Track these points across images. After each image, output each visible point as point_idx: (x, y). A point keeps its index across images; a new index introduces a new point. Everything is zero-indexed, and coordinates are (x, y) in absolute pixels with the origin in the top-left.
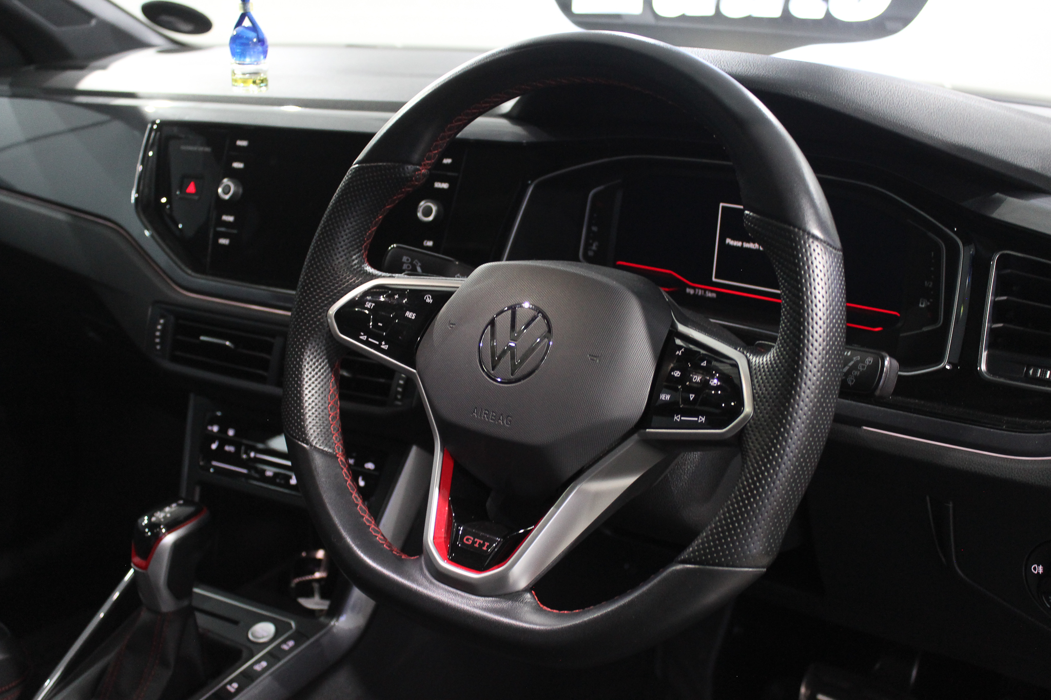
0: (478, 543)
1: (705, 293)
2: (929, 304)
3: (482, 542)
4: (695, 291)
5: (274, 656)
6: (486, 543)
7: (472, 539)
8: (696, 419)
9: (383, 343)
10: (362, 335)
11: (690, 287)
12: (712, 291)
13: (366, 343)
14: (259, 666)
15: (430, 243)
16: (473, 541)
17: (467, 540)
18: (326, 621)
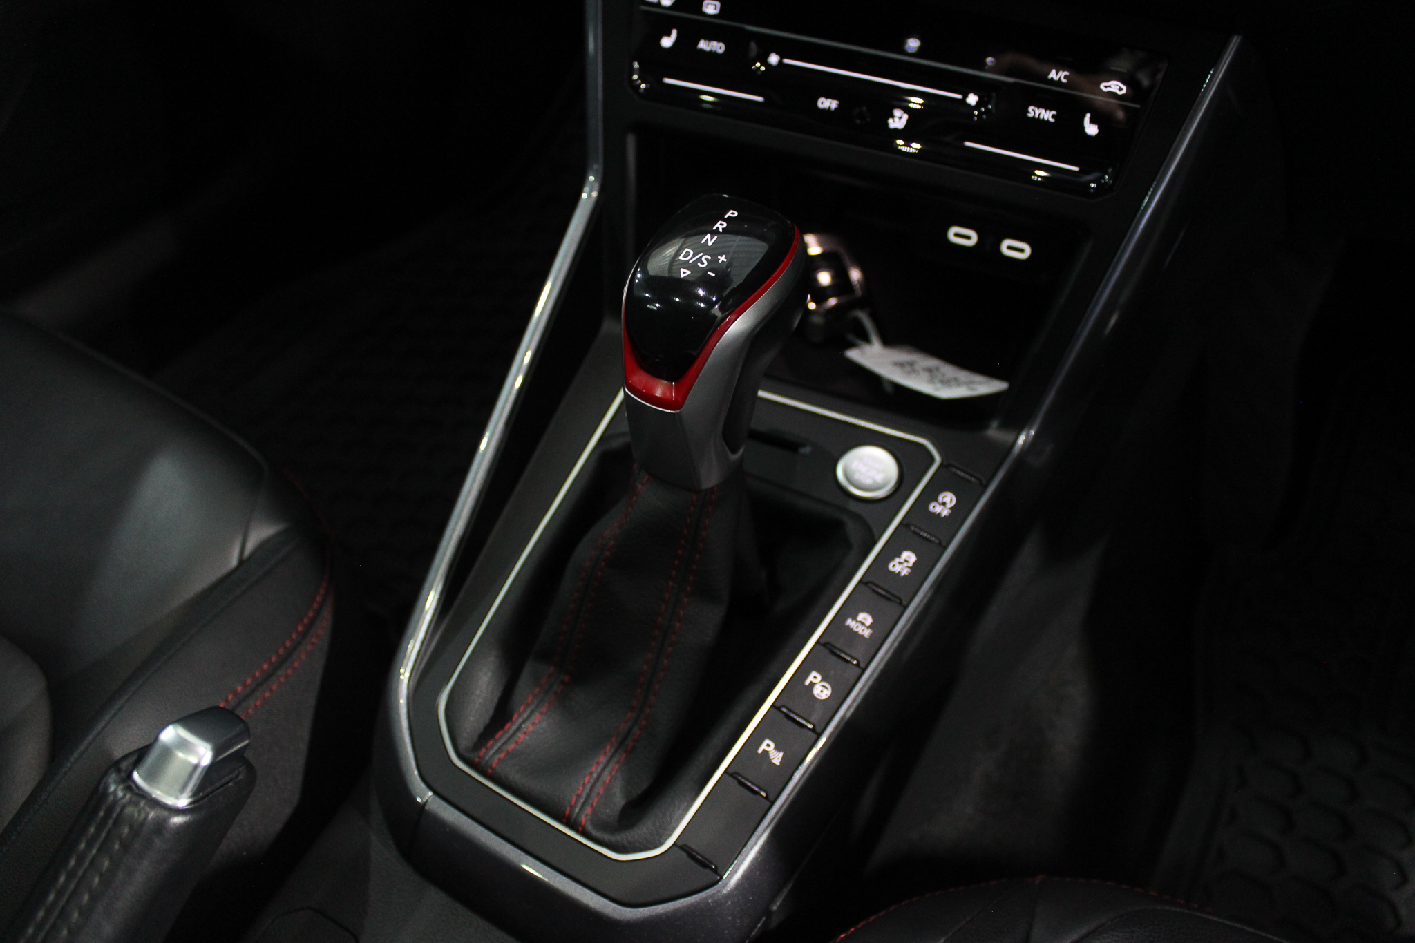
14: (900, 563)
18: (1008, 437)
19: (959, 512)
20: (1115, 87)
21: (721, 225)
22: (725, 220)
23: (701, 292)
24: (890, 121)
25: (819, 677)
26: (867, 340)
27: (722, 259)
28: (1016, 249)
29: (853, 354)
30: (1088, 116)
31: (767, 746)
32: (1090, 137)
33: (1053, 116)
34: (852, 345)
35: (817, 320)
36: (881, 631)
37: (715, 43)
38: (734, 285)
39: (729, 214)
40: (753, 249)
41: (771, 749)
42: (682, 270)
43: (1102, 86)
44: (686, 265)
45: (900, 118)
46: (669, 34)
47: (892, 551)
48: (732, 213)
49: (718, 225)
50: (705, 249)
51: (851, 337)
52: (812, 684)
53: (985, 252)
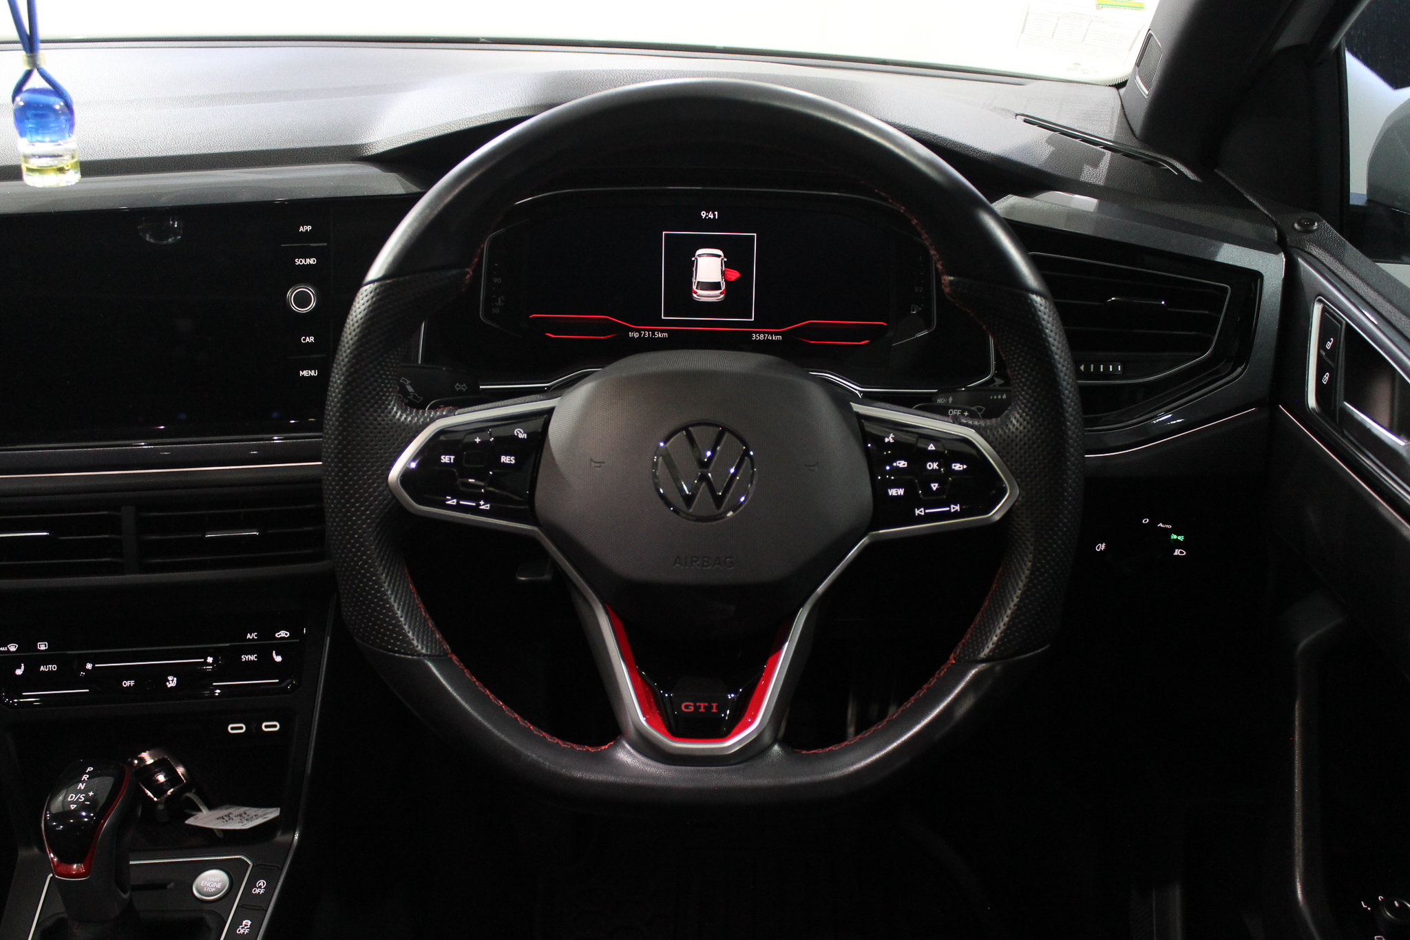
0: (702, 707)
1: (653, 334)
2: (920, 309)
3: (707, 704)
4: (640, 334)
5: (251, 907)
6: (713, 704)
7: (692, 704)
8: (948, 509)
9: (482, 503)
10: (449, 500)
11: (633, 330)
12: (662, 331)
13: (458, 508)
14: (242, 928)
15: (311, 339)
16: (695, 706)
17: (687, 707)
18: (287, 838)
19: (269, 889)
20: (283, 634)
21: (85, 777)
22: (87, 774)
23: (84, 814)
24: (168, 683)
26: (200, 810)
27: (91, 794)
28: (271, 726)
29: (190, 821)
30: (274, 652)
32: (279, 662)
33: (256, 657)
34: (190, 816)
35: (161, 807)
37: (50, 665)
38: (101, 804)
39: (88, 770)
40: (107, 782)
42: (71, 806)
43: (276, 635)
44: (73, 803)
45: (173, 681)
46: (19, 667)
47: (237, 922)
48: (90, 769)
49: (84, 777)
50: (81, 792)
51: (188, 811)
53: (254, 732)
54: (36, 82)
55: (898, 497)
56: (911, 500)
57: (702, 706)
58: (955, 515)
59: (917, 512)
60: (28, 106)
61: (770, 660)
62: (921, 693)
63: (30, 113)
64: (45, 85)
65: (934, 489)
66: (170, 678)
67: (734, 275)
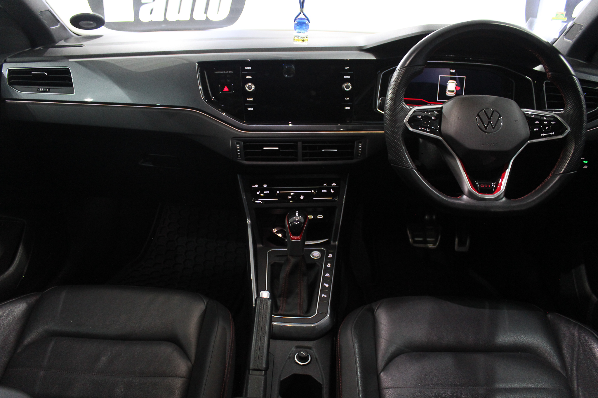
5: (329, 261)
6: (489, 185)
8: (550, 134)
9: (428, 129)
10: (420, 128)
13: (422, 130)
14: (328, 265)
15: (348, 99)
16: (484, 185)
17: (482, 186)
18: (335, 243)
19: (333, 256)
20: (334, 184)
24: (301, 198)
25: (325, 284)
28: (320, 217)
30: (331, 190)
31: (323, 295)
32: (333, 193)
33: (326, 191)
36: (331, 275)
37: (267, 192)
41: (324, 295)
43: (332, 185)
46: (258, 192)
47: (326, 264)
52: (325, 285)
53: (315, 218)
54: (302, 16)
55: (537, 131)
56: (540, 131)
57: (486, 185)
58: (553, 135)
59: (542, 135)
60: (298, 23)
61: (503, 174)
62: (543, 183)
63: (298, 24)
64: (305, 17)
65: (547, 128)
66: (302, 196)
67: (458, 88)
